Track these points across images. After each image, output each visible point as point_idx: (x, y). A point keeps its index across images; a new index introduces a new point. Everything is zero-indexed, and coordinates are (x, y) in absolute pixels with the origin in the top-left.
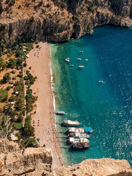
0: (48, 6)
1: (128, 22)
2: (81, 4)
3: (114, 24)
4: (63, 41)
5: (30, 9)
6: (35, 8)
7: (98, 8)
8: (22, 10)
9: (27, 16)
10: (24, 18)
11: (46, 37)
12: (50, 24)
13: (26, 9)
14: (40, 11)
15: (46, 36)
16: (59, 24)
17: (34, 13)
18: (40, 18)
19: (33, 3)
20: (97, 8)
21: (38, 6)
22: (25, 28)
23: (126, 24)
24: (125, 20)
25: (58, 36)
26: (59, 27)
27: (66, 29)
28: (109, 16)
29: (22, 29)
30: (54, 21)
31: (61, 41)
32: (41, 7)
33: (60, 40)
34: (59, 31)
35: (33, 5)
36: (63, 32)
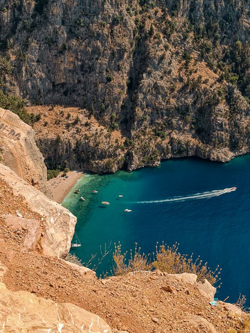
0: (87, 125)
1: (223, 155)
2: (141, 125)
3: (201, 156)
4: (105, 172)
5: (59, 127)
6: (68, 126)
7: (174, 133)
8: (49, 127)
9: (53, 135)
10: (49, 137)
11: (80, 165)
12: (85, 147)
13: (55, 127)
14: (73, 130)
15: (82, 164)
16: (98, 148)
17: (63, 133)
18: (70, 138)
19: (66, 120)
20: (171, 133)
21: (72, 123)
22: (50, 150)
23: (218, 157)
24: (219, 152)
25: (97, 164)
26: (98, 151)
27: (110, 156)
28: (192, 144)
29: (47, 151)
30: (91, 144)
31: (102, 172)
32: (77, 126)
33: (100, 170)
34: (98, 157)
35: (65, 123)
36: (106, 160)
